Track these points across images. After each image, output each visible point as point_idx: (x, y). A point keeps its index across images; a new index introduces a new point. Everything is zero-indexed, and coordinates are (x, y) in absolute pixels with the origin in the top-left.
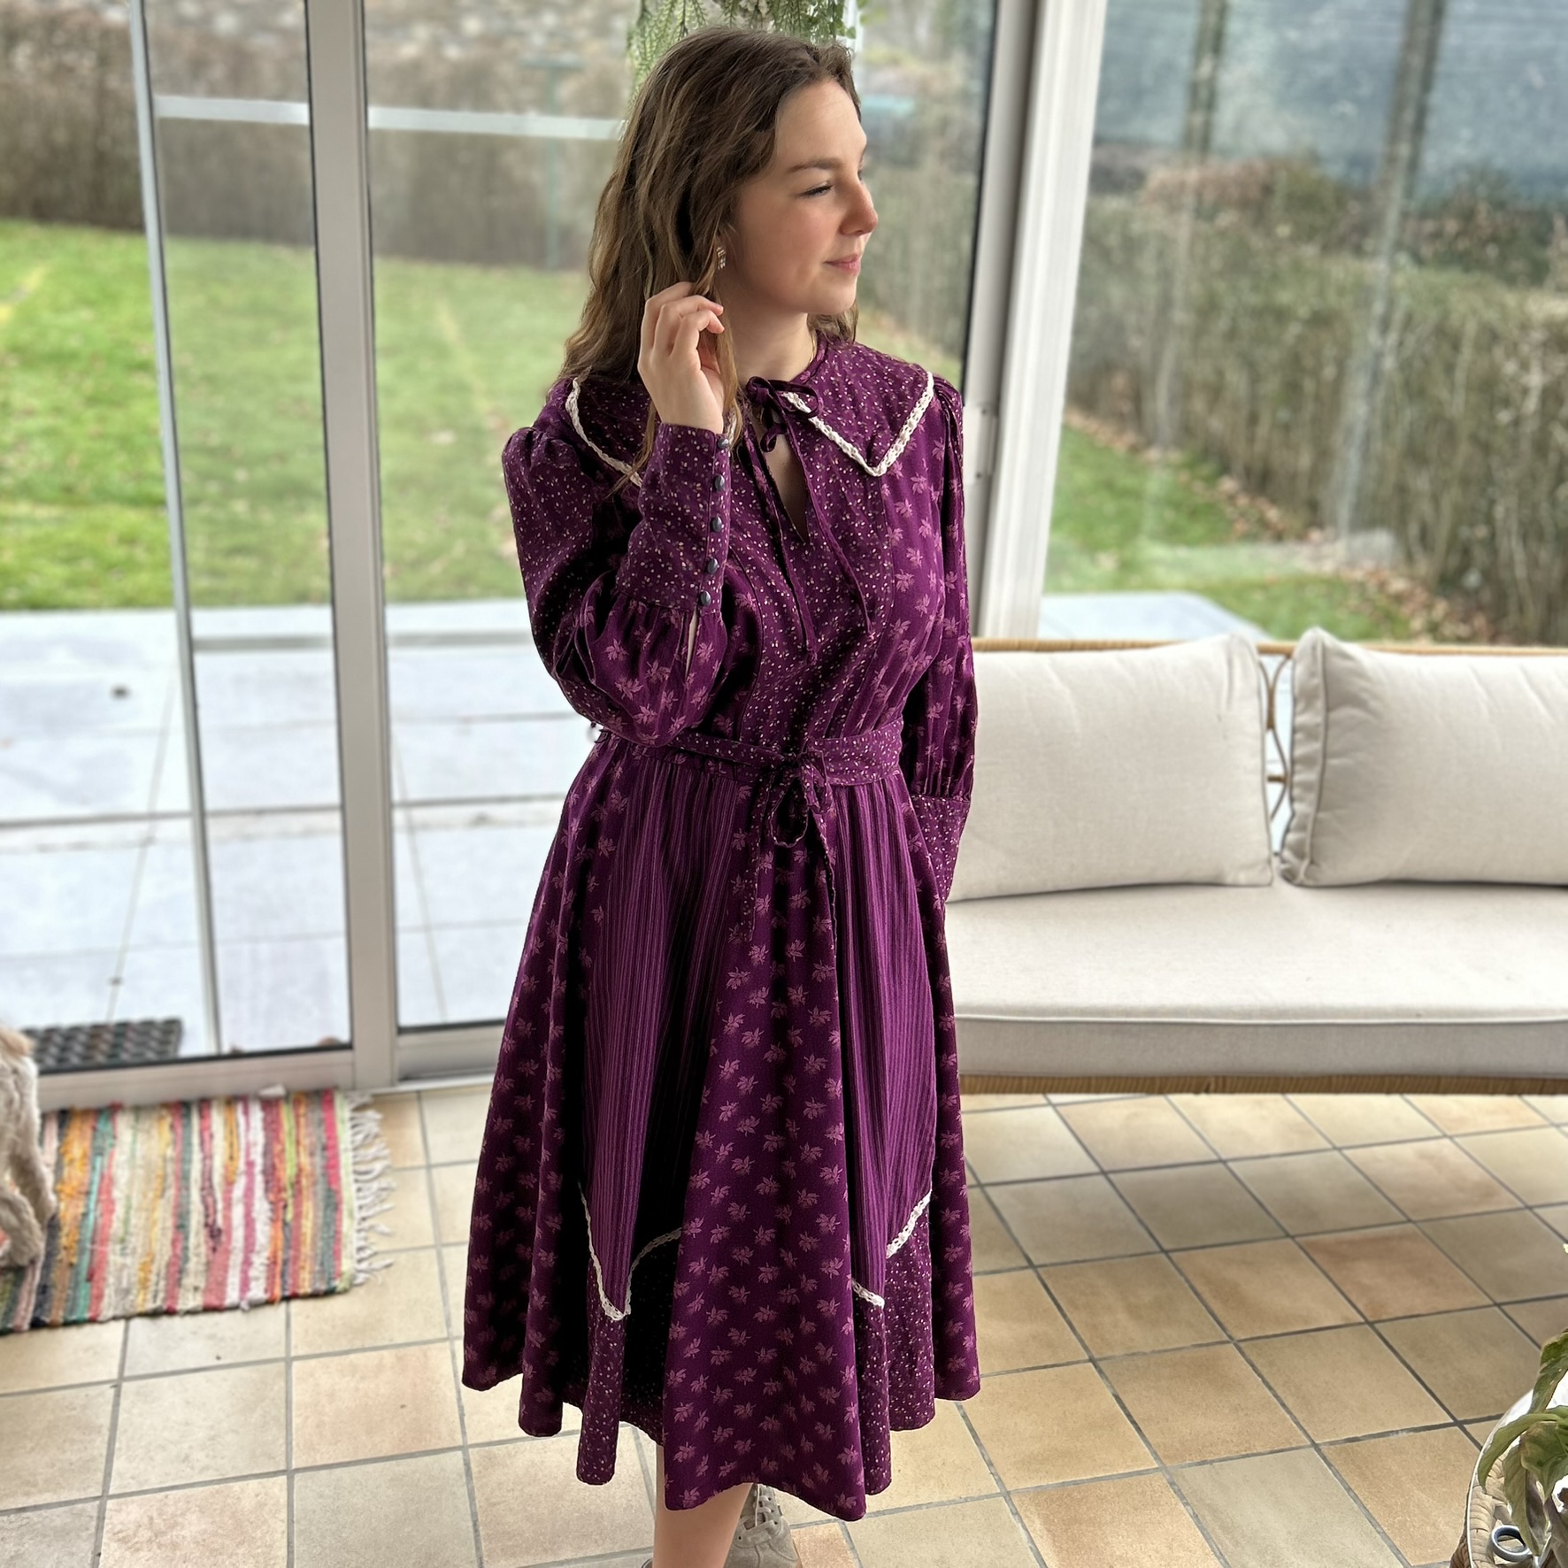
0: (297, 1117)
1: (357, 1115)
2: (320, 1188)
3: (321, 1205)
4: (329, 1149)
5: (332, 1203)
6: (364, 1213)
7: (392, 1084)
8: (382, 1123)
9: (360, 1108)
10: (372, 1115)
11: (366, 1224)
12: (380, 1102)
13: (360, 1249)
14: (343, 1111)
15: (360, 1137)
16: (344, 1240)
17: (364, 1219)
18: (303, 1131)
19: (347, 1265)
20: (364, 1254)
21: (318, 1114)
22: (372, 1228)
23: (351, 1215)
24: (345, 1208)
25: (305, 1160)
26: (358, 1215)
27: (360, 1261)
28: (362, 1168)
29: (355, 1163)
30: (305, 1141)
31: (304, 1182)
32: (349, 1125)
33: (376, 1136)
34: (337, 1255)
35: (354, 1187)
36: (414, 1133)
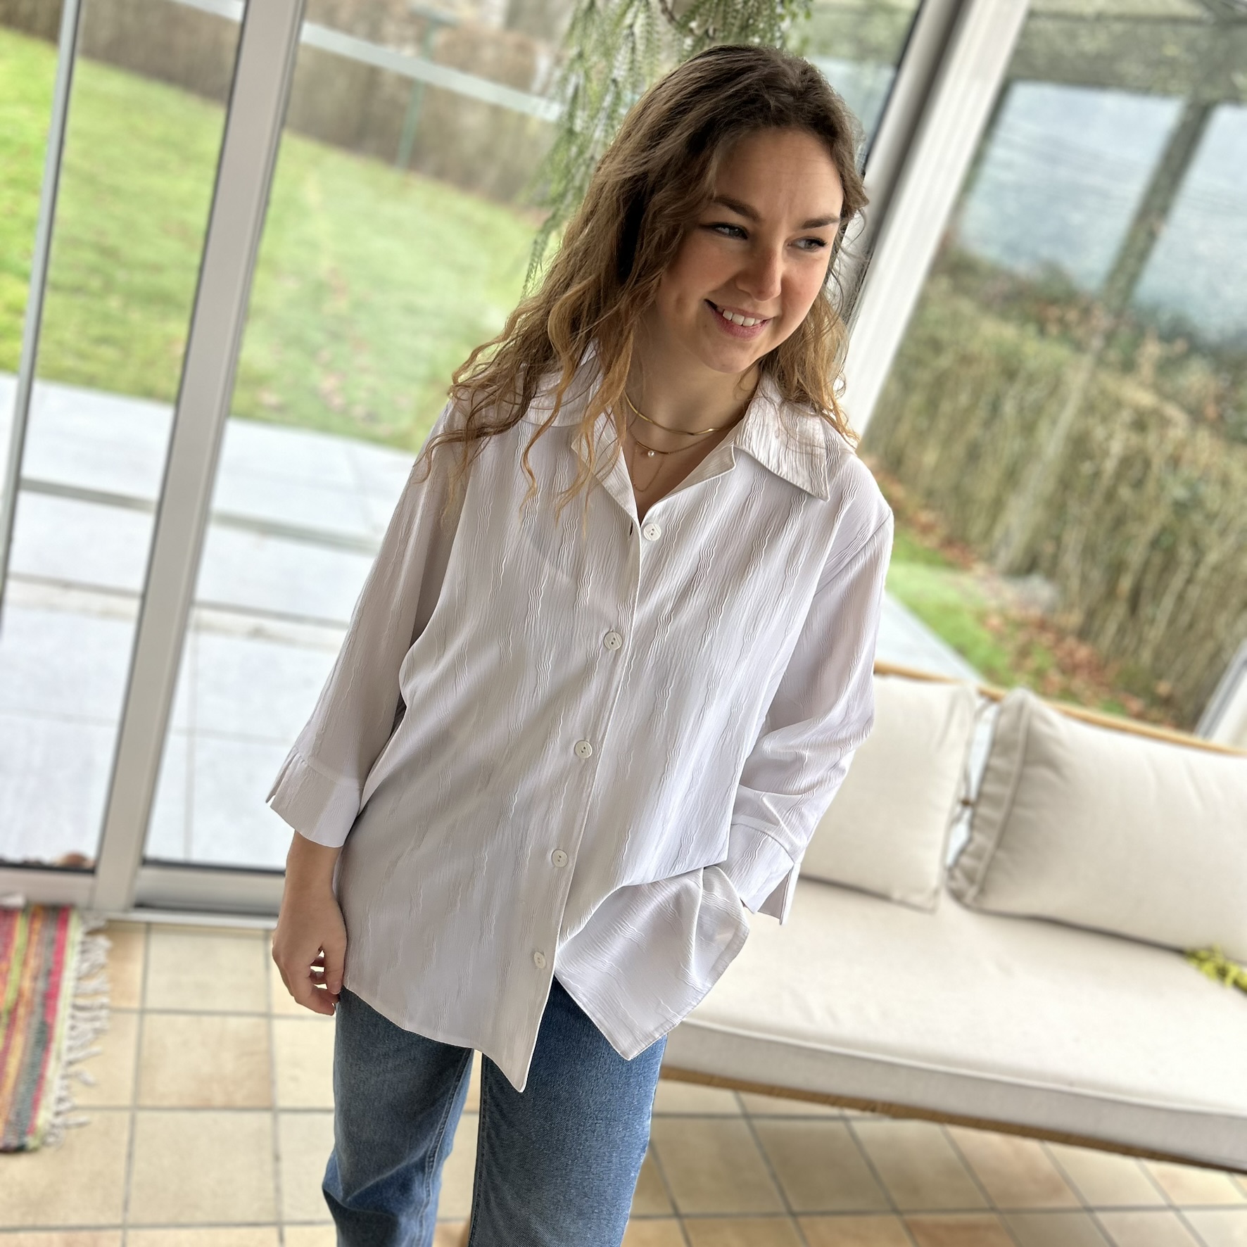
0: (31, 932)
1: (89, 939)
2: (35, 1021)
3: (32, 1040)
4: (53, 973)
5: (43, 1038)
6: (72, 1056)
7: (125, 910)
8: (110, 953)
9: (93, 932)
10: (103, 942)
11: (73, 1069)
12: (112, 929)
13: (61, 1100)
14: (75, 932)
15: (85, 966)
16: (46, 1087)
17: (71, 1063)
18: (33, 950)
19: (44, 1117)
20: (63, 1107)
21: (51, 932)
22: (76, 1076)
23: (58, 1058)
24: (54, 1047)
25: (27, 984)
26: (66, 1057)
27: (58, 1114)
28: (81, 1002)
29: (76, 995)
30: (33, 963)
31: (22, 1011)
32: (78, 948)
33: (103, 967)
34: (35, 1104)
35: (69, 1023)
36: (135, 969)
